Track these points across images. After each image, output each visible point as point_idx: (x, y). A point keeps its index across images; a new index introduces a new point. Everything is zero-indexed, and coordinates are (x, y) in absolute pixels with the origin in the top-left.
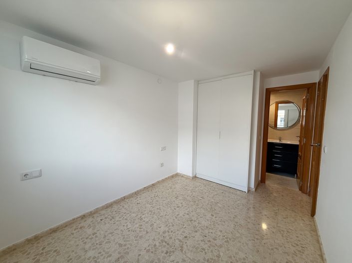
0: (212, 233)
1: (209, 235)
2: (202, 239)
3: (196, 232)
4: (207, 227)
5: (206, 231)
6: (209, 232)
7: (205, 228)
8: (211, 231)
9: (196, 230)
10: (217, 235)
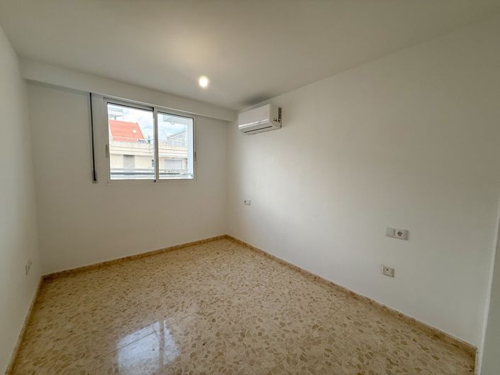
0: (206, 356)
1: (203, 350)
2: (202, 338)
3: (218, 335)
4: (221, 354)
5: (213, 350)
6: (209, 352)
7: (221, 351)
8: (211, 357)
9: (221, 336)
10: (199, 363)
